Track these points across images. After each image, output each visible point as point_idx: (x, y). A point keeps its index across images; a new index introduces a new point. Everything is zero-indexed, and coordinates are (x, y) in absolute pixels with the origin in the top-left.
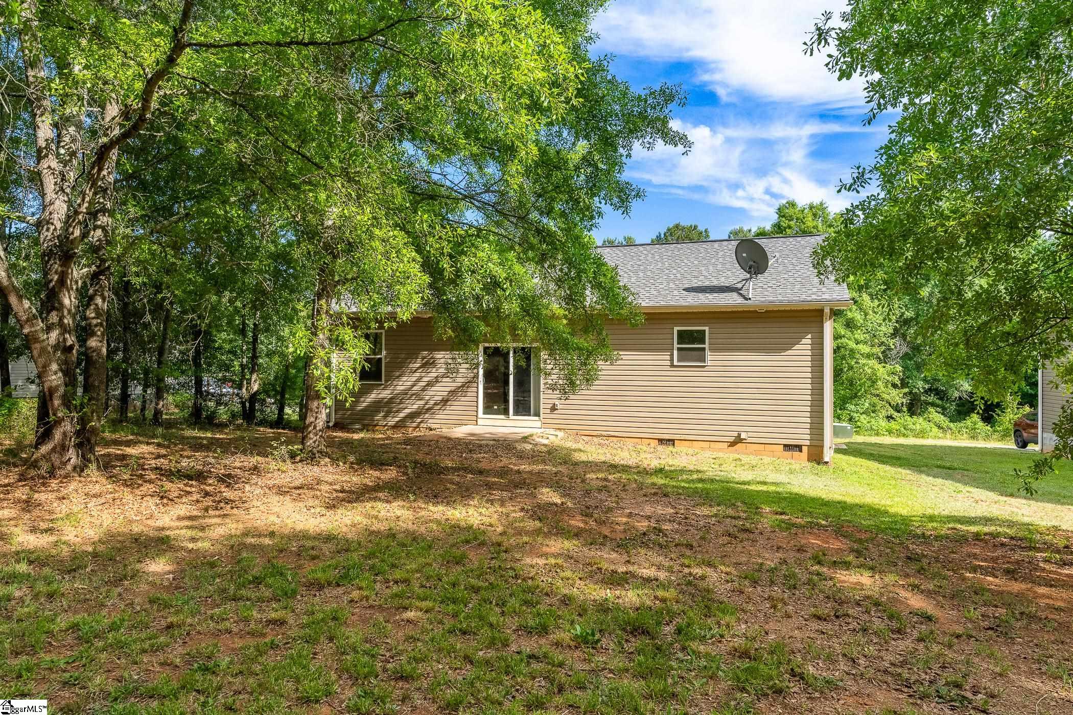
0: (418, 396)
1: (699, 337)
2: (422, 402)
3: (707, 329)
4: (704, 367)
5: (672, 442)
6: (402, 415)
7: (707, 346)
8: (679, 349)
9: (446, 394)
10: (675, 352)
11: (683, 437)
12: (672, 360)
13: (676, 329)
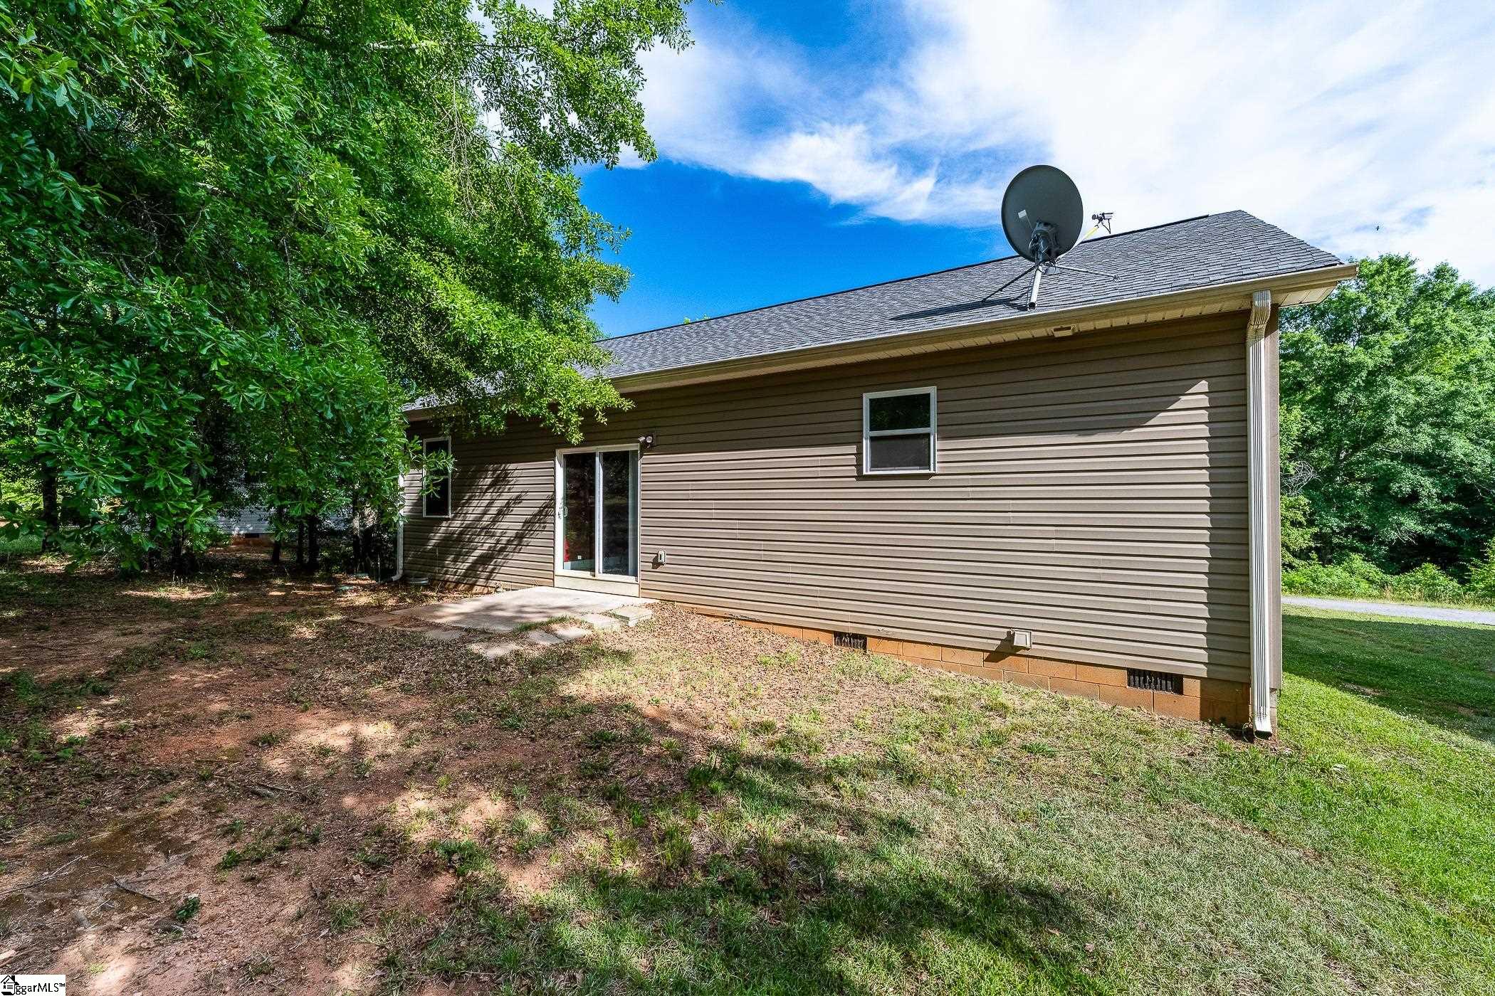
0: (488, 531)
1: (915, 411)
2: (493, 541)
3: (932, 390)
4: (927, 476)
5: (858, 640)
6: (471, 559)
7: (933, 429)
8: (873, 439)
9: (519, 526)
10: (866, 444)
11: (884, 632)
12: (859, 465)
13: (867, 397)
